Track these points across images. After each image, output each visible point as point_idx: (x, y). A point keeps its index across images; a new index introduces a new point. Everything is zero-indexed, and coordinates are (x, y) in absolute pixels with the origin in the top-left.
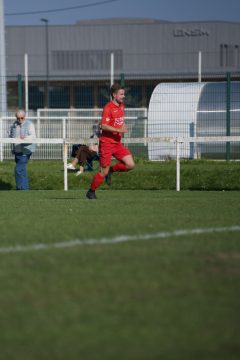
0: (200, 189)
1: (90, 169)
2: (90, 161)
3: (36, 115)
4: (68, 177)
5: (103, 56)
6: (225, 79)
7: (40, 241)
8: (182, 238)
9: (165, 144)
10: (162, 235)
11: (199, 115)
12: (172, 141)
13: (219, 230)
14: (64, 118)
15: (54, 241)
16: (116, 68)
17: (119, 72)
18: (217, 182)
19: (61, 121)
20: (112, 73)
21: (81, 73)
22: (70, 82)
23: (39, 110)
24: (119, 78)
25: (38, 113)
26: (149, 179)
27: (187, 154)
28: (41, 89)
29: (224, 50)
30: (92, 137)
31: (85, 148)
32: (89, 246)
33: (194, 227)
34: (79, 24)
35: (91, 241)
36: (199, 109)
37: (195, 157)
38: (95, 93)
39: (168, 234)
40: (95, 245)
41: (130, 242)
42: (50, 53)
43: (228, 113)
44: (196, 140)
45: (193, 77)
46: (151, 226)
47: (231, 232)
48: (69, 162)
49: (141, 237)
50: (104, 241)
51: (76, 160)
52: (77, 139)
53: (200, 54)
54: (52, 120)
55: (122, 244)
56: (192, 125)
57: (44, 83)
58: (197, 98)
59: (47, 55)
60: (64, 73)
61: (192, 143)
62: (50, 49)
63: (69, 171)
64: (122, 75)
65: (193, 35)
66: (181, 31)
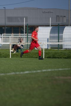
0: (50, 58)
1: (18, 52)
2: (18, 49)
3: (2, 36)
4: (11, 54)
5: (22, 18)
6: (58, 26)
7: (2, 73)
8: (44, 72)
10: (39, 71)
11: (50, 36)
12: (42, 44)
13: (56, 70)
14: (10, 37)
15: (7, 73)
16: (25, 22)
17: (27, 23)
18: (55, 56)
19: (9, 37)
20: (24, 24)
21: (15, 23)
22: (12, 26)
23: (3, 34)
24: (26, 25)
25: (2, 35)
26: (35, 55)
27: (46, 47)
28: (3, 28)
29: (58, 17)
30: (18, 42)
31: (16, 45)
32: (17, 74)
33: (48, 69)
34: (15, 9)
35: (18, 73)
36: (50, 34)
37: (49, 48)
38: (19, 29)
39: (41, 71)
40: (19, 74)
41: (29, 73)
42: (6, 17)
43: (59, 36)
44: (49, 43)
45: (48, 25)
46: (36, 68)
47: (59, 71)
48: (12, 49)
49: (33, 72)
50: (22, 73)
51: (14, 49)
52: (14, 43)
53: (50, 18)
54: (7, 37)
55: (27, 74)
56: (48, 39)
57: (4, 26)
58: (49, 31)
59: (5, 18)
60: (10, 23)
61: (48, 44)
62: (6, 16)
63: (12, 52)
64: (27, 24)
65: (48, 13)
66: (45, 11)
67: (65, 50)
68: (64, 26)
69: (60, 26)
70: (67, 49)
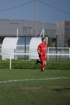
0: (17, 68)
6: (25, 37)
8: (10, 82)
9: (7, 55)
10: (5, 82)
11: (17, 47)
12: (9, 54)
13: (22, 80)
18: (22, 66)
27: (13, 58)
29: (25, 28)
33: (14, 80)
36: (17, 45)
37: (16, 59)
39: (7, 81)
43: (25, 46)
46: (2, 79)
47: (25, 81)
53: (18, 30)
56: (15, 50)
58: (16, 42)
61: (15, 55)
65: (16, 24)
66: (12, 23)
67: (31, 61)
68: (30, 37)
69: (27, 37)
70: (33, 60)
